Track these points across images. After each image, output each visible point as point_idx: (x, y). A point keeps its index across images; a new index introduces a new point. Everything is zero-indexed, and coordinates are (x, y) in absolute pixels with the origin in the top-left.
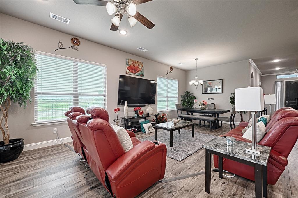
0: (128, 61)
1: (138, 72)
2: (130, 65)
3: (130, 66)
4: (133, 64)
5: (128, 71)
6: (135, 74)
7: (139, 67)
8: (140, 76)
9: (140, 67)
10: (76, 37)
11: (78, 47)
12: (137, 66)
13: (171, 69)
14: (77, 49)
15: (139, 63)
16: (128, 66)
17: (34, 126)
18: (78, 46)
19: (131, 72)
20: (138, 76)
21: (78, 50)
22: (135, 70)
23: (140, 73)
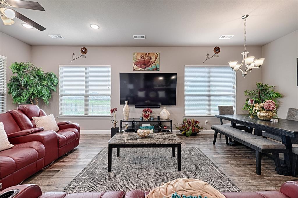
0: (135, 55)
1: (151, 66)
3: (138, 61)
4: (142, 58)
5: (136, 67)
6: (146, 69)
7: (151, 60)
8: (153, 70)
9: (153, 59)
10: (84, 47)
12: (148, 59)
13: (217, 50)
14: (85, 57)
15: (150, 55)
16: (135, 62)
17: (59, 118)
18: (86, 54)
19: (139, 68)
20: (150, 70)
22: (145, 65)
23: (153, 66)
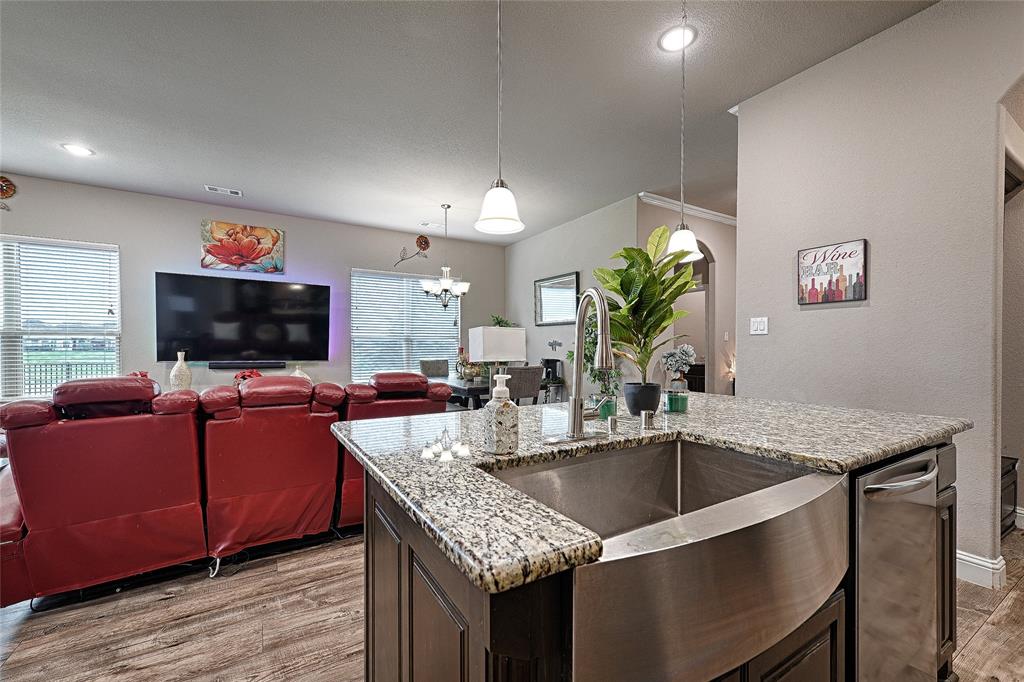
0: (208, 228)
1: (258, 261)
2: (221, 241)
3: (219, 244)
4: (230, 236)
5: (210, 259)
6: (242, 269)
7: (260, 246)
8: (267, 272)
9: (266, 244)
11: (8, 202)
12: (251, 241)
13: (423, 242)
14: (5, 208)
15: (258, 233)
16: (208, 245)
18: (10, 199)
19: (223, 262)
20: (255, 272)
21: (8, 210)
22: (242, 256)
23: (265, 261)
